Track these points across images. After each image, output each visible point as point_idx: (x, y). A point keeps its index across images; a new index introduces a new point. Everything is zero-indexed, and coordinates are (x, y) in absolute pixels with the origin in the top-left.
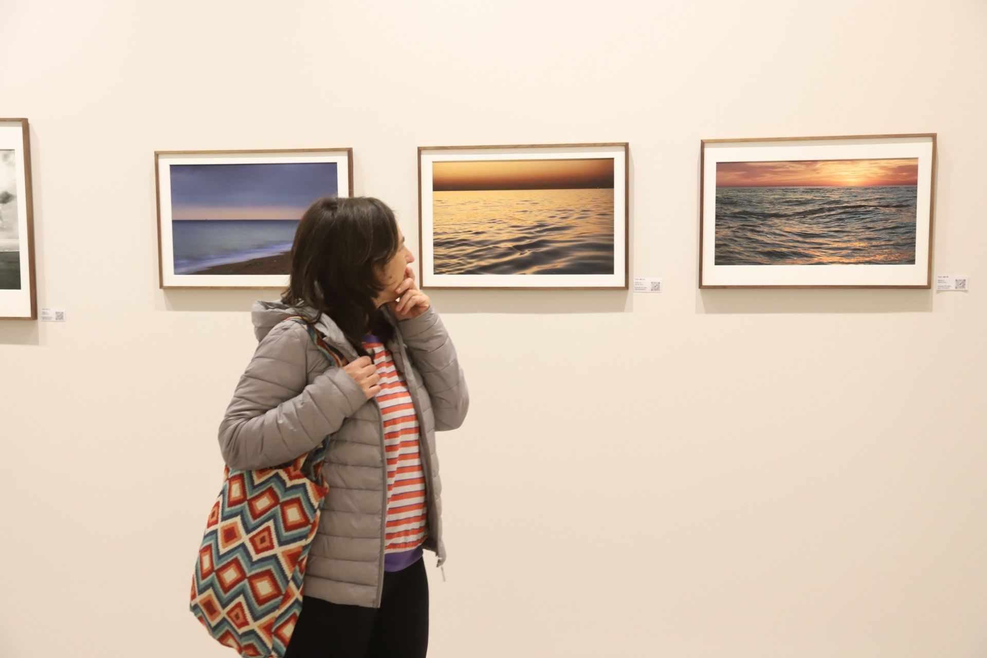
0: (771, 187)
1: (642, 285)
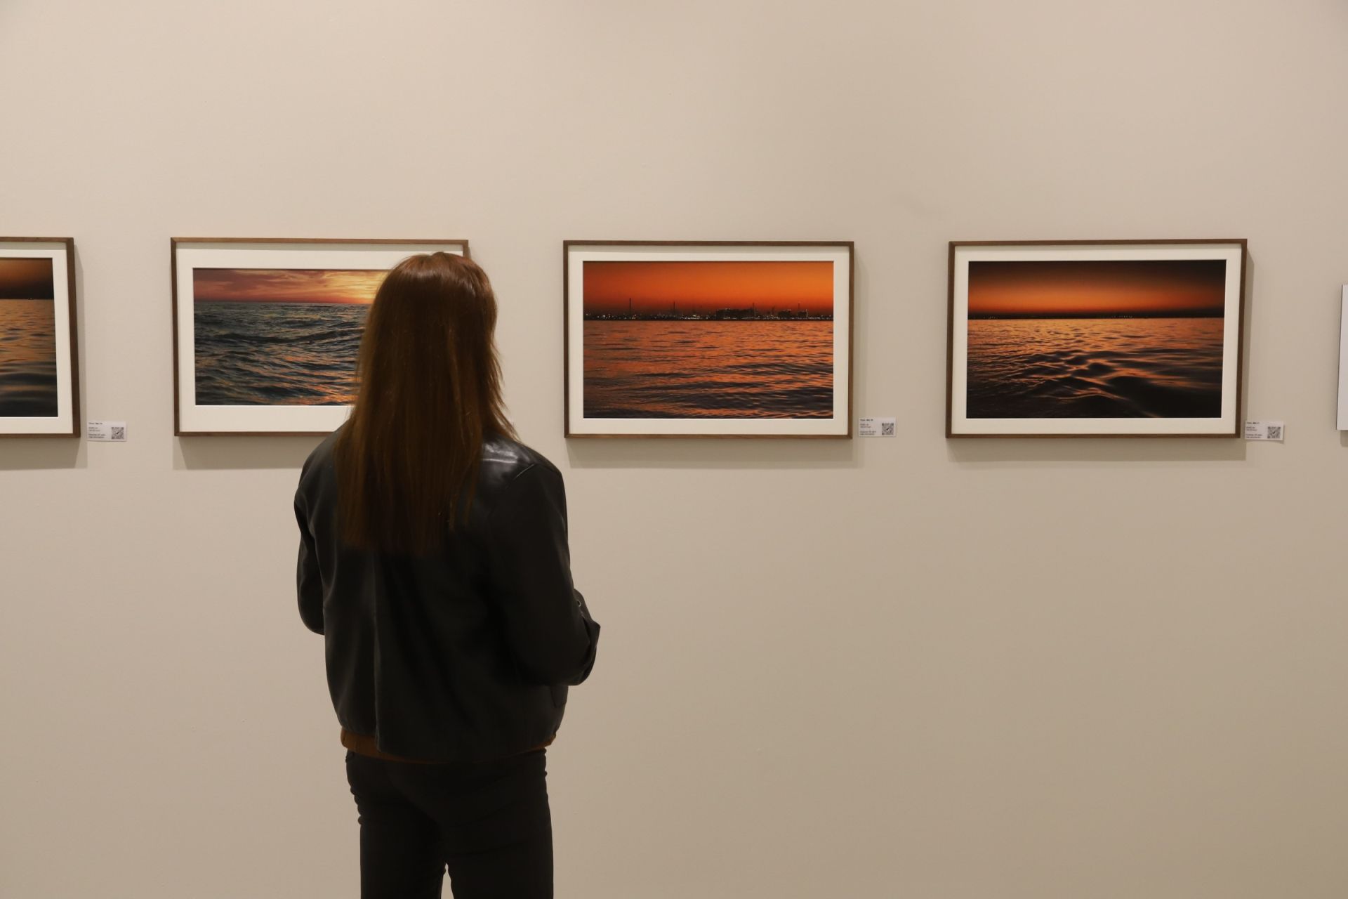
0: (266, 302)
1: (99, 431)
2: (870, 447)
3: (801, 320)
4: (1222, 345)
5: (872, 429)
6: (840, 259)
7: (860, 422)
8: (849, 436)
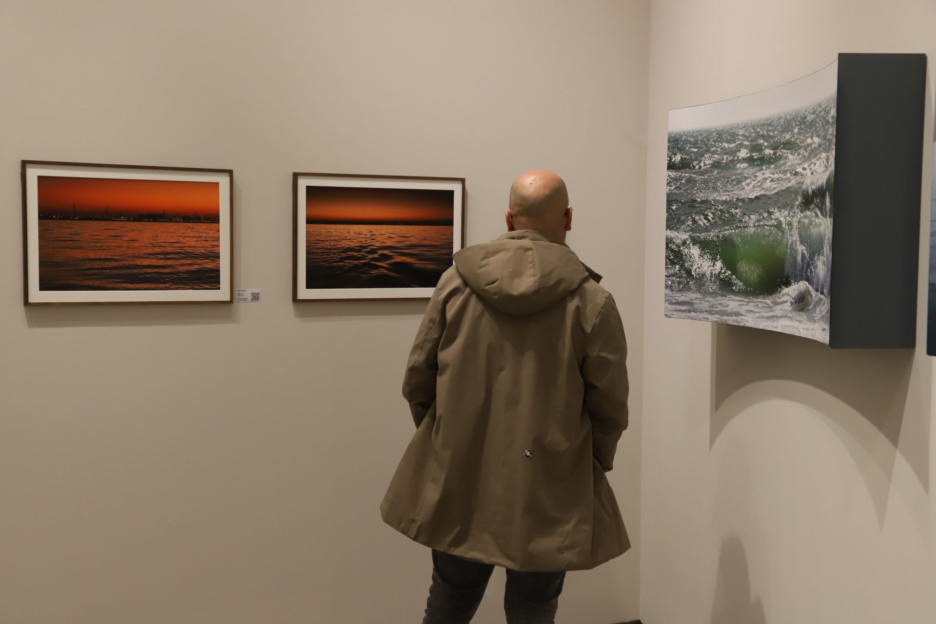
2: (244, 309)
3: (196, 222)
4: (453, 243)
5: (245, 297)
6: (223, 181)
7: (237, 292)
8: (231, 301)
